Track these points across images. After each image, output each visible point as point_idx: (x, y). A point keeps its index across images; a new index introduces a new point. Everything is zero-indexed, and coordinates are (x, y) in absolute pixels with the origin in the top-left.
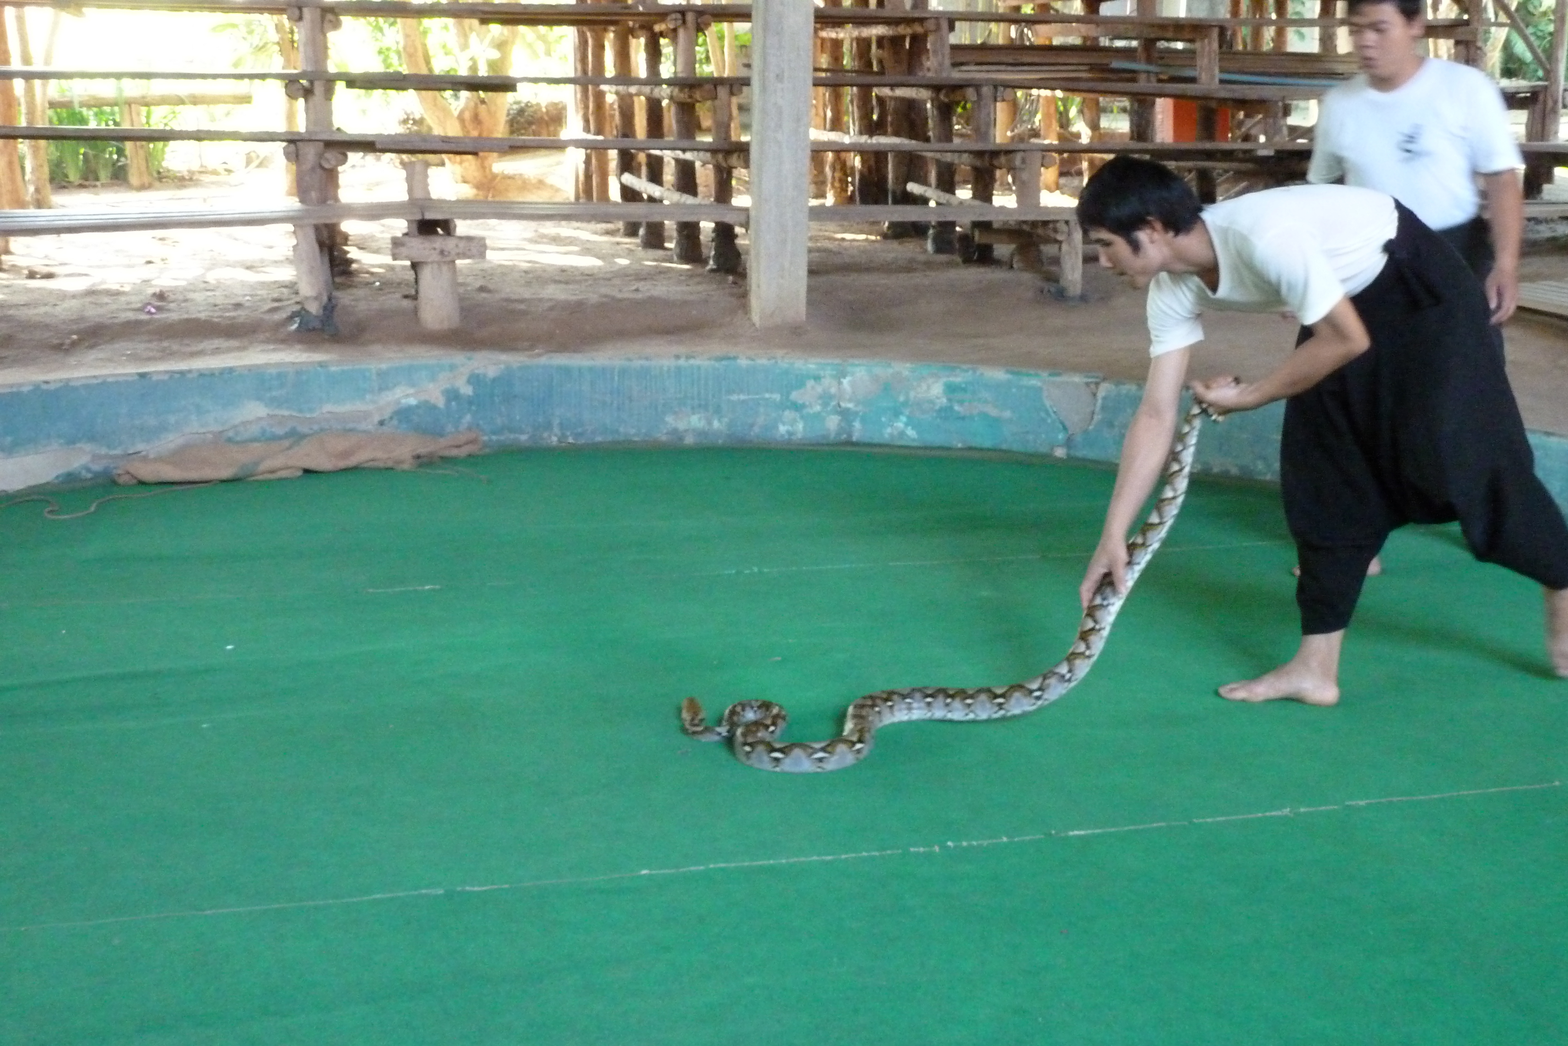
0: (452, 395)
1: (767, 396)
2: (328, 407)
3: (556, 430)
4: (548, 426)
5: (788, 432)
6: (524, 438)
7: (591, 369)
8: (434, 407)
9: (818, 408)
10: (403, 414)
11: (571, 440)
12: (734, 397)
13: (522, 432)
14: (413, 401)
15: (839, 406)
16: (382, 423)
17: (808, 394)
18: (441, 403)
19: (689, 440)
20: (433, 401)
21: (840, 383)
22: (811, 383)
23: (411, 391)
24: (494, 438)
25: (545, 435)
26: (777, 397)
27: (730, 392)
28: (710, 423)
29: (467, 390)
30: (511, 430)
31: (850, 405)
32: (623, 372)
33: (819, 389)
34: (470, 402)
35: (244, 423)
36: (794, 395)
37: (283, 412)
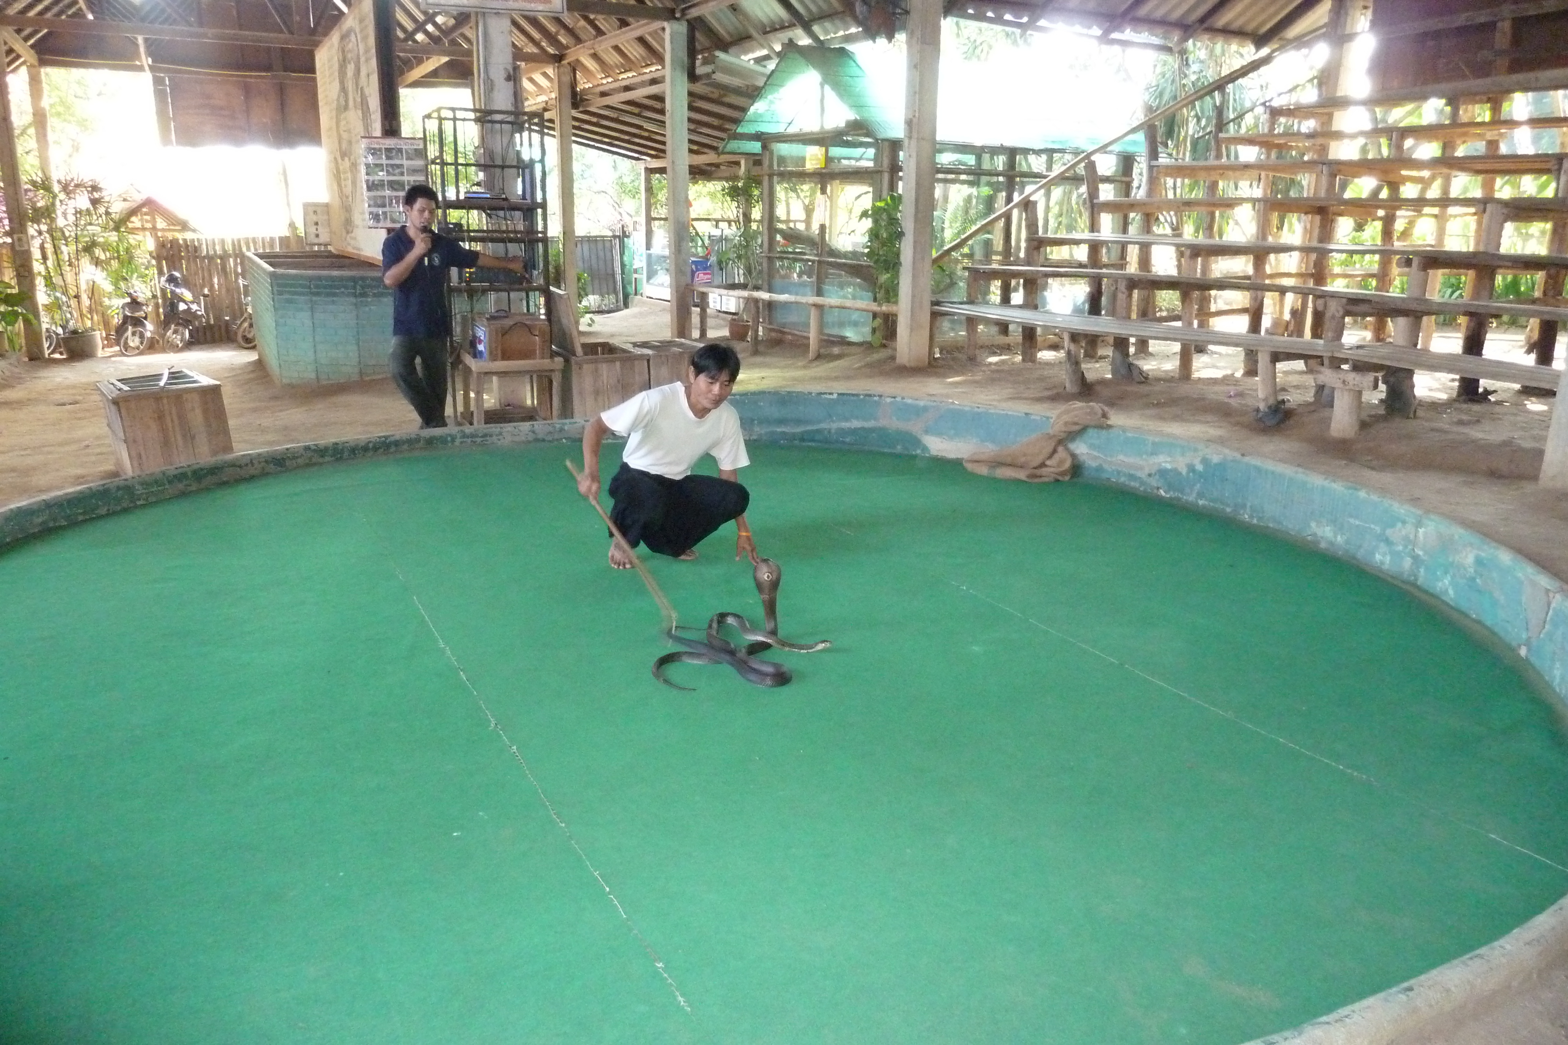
0: (1191, 468)
1: (1372, 526)
2: (1121, 457)
3: (1248, 510)
4: (1244, 507)
5: (1381, 561)
6: (1228, 510)
8: (1181, 474)
9: (1400, 548)
10: (1163, 473)
11: (1255, 521)
12: (1352, 520)
13: (1228, 505)
14: (1169, 466)
15: (1413, 550)
16: (1150, 475)
17: (1397, 533)
18: (1184, 471)
19: (1323, 545)
20: (1180, 470)
21: (1417, 532)
22: (1399, 525)
23: (1169, 459)
24: (1212, 504)
25: (1242, 512)
26: (1378, 529)
27: (1351, 516)
28: (1335, 537)
29: (1199, 467)
30: (1222, 503)
31: (1421, 553)
33: (1403, 533)
34: (1200, 475)
36: (1389, 532)
37: (1095, 453)
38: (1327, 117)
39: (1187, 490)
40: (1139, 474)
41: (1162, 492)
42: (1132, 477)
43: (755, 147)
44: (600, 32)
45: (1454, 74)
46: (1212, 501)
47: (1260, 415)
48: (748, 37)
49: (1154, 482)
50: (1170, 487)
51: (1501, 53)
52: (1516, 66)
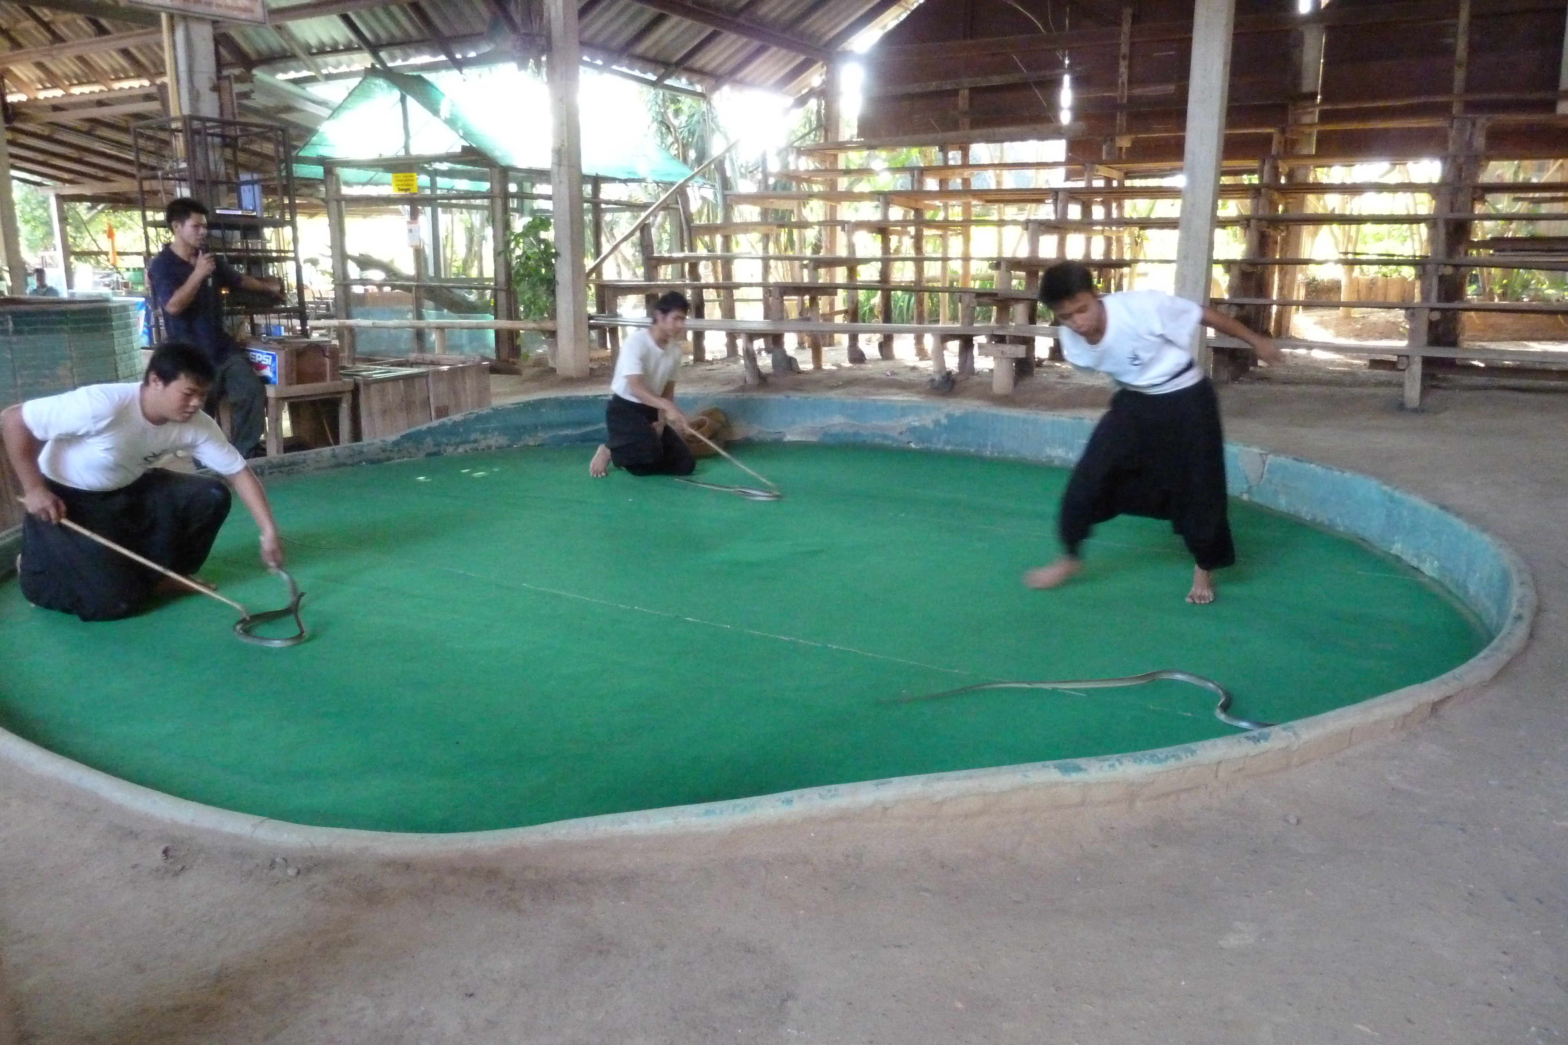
0: (937, 423)
2: (874, 422)
3: (989, 448)
4: (985, 446)
6: (972, 450)
7: (1009, 417)
8: (928, 428)
10: (913, 430)
11: (996, 454)
13: (971, 447)
14: (917, 424)
16: (901, 433)
18: (931, 426)
19: (1057, 463)
20: (927, 425)
23: (917, 419)
24: (957, 448)
25: (984, 450)
29: (944, 421)
30: (966, 446)
32: (1025, 421)
34: (945, 427)
35: (834, 425)
37: (852, 422)
38: (833, 157)
39: (935, 440)
40: (892, 434)
41: (913, 445)
42: (885, 437)
43: (317, 171)
44: (57, 38)
45: (927, 128)
46: (957, 445)
47: (936, 385)
48: (294, 57)
49: (905, 439)
50: (920, 440)
51: (964, 113)
52: (975, 124)
